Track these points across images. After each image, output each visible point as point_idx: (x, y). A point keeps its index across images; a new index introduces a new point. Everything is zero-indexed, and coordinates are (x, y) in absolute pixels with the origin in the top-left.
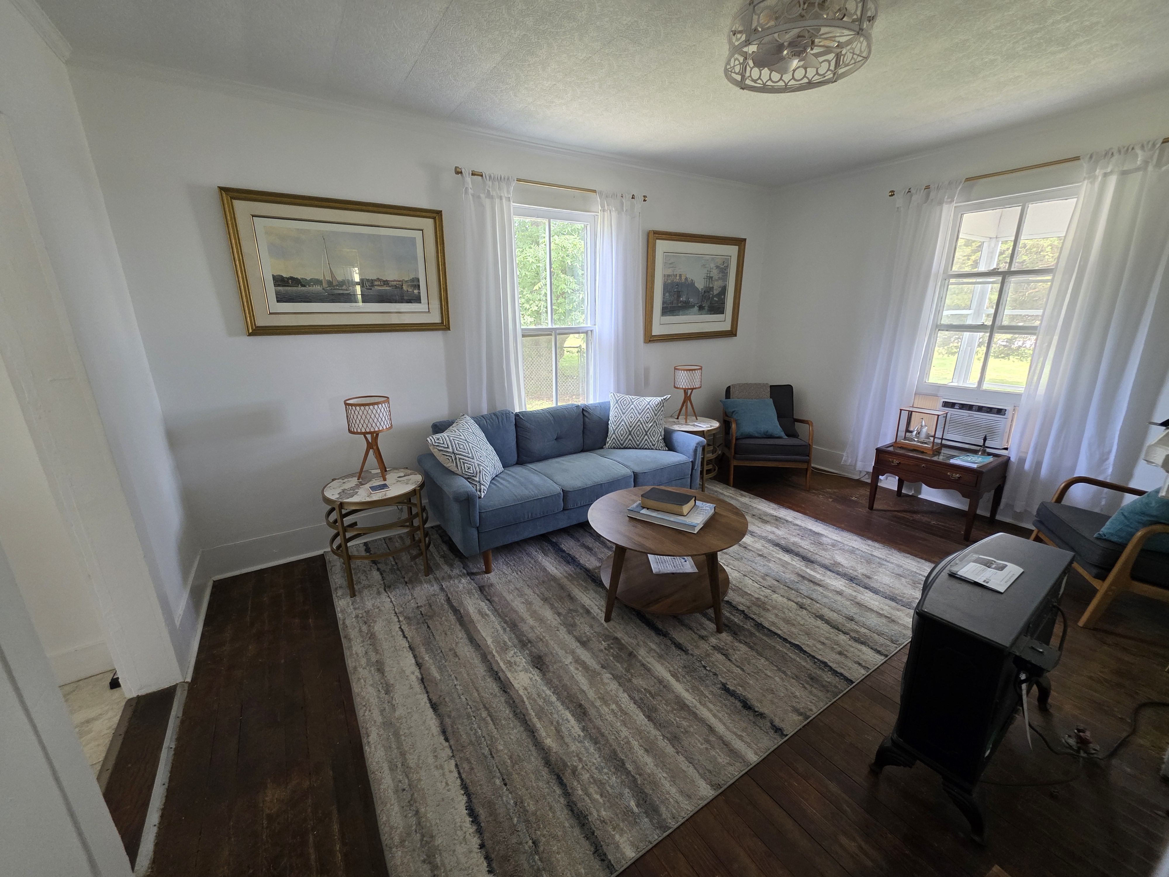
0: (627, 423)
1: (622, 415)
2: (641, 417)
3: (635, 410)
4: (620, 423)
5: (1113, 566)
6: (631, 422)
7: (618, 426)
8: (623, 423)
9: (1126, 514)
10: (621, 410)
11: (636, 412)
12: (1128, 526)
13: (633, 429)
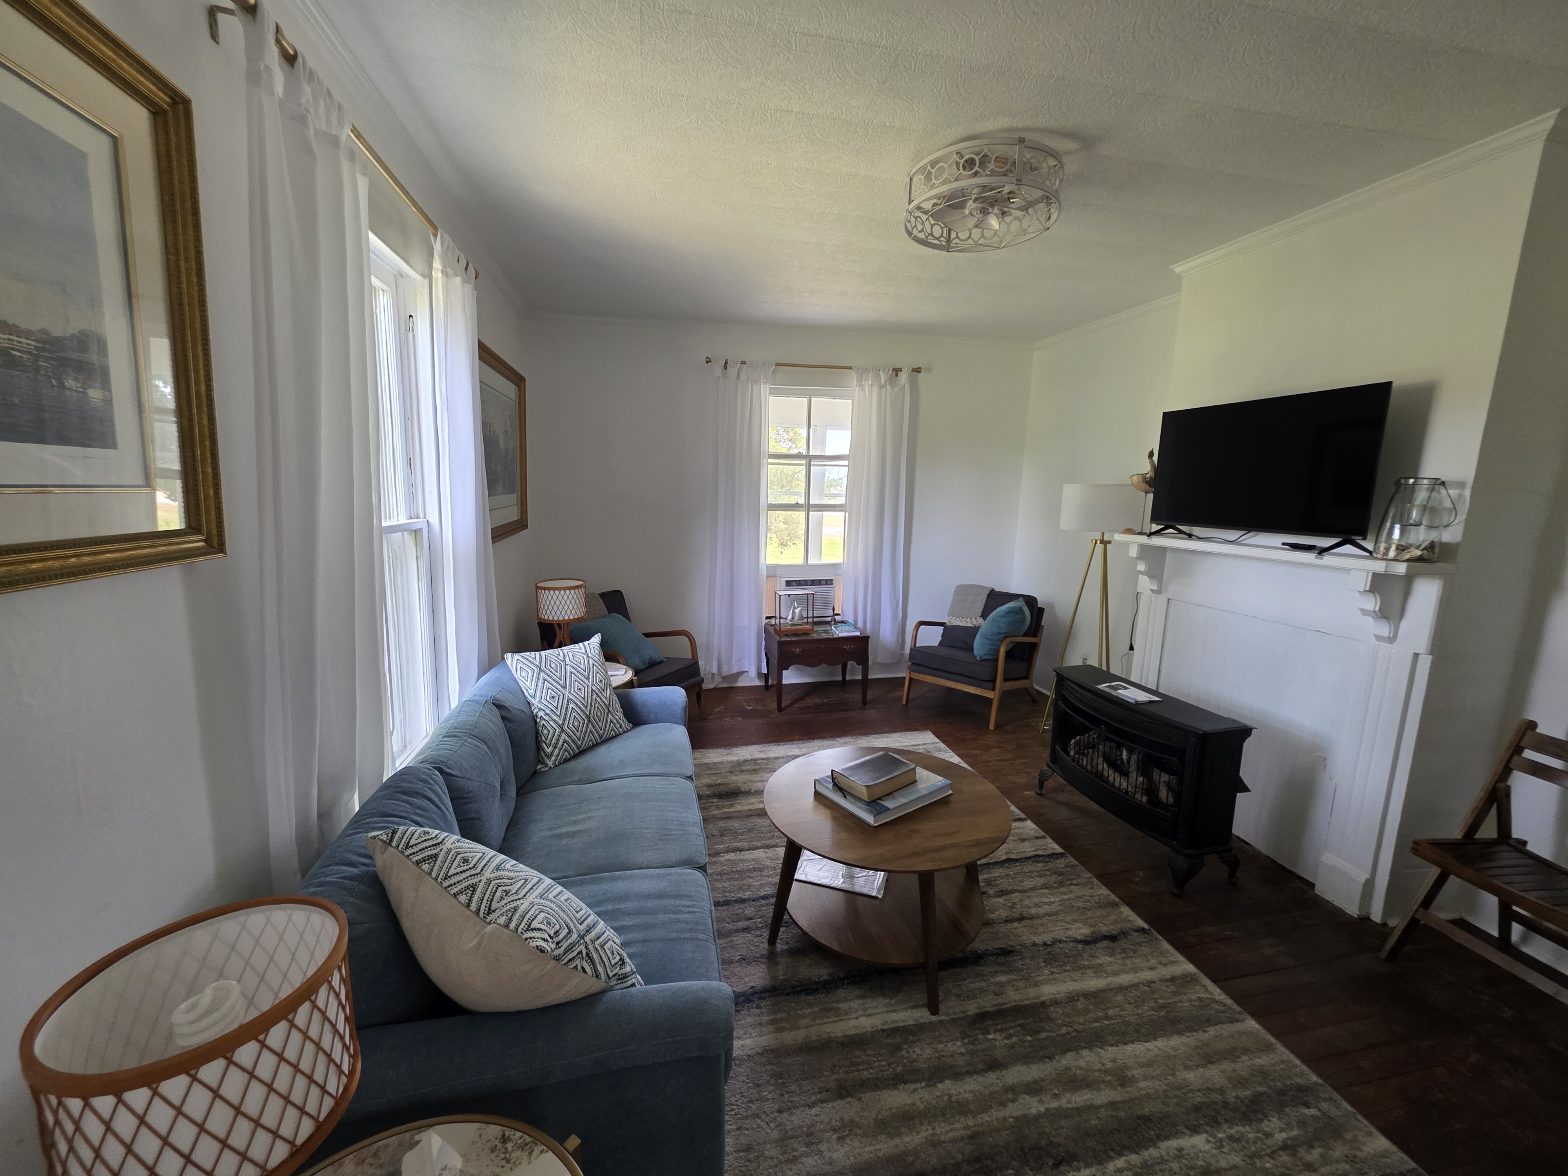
0: (579, 703)
1: (563, 691)
2: (593, 684)
3: (578, 674)
4: (567, 708)
5: (996, 677)
6: (584, 699)
7: (566, 714)
8: (571, 705)
9: (988, 637)
10: (557, 682)
11: (580, 676)
12: (993, 645)
13: (591, 708)
